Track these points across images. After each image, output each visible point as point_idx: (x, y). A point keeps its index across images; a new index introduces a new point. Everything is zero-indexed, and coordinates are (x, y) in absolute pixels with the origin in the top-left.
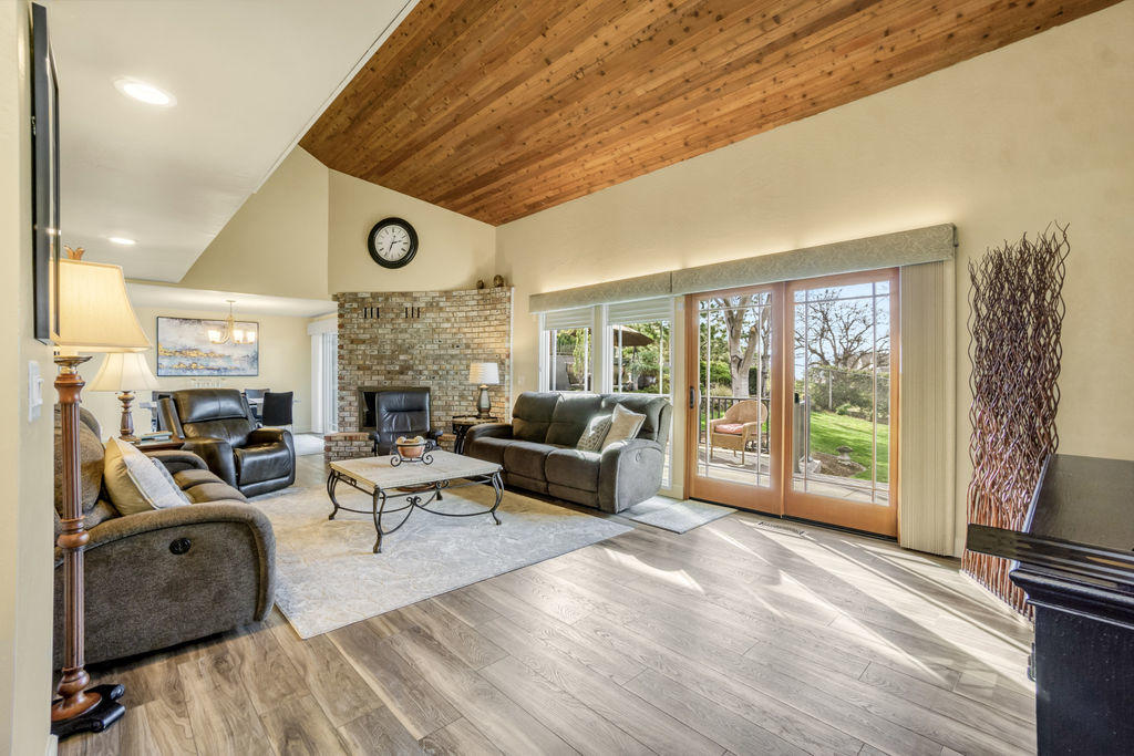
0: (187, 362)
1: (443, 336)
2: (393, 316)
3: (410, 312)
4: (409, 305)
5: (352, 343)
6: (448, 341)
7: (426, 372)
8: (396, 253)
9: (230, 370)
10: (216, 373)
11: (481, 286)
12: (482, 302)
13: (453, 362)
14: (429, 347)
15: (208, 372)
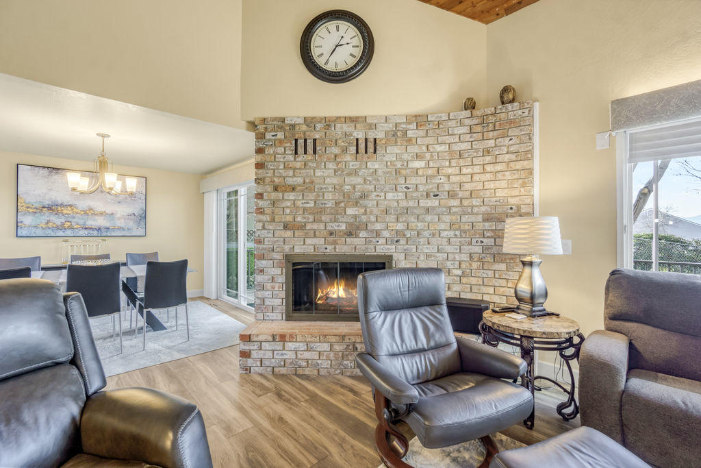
0: (58, 221)
1: (413, 181)
2: (336, 150)
3: (362, 146)
4: (361, 136)
5: (276, 189)
6: (421, 188)
7: (386, 234)
8: (342, 60)
9: (114, 230)
10: (95, 233)
11: (470, 105)
12: (479, 129)
13: (428, 218)
14: (390, 196)
15: (86, 232)
